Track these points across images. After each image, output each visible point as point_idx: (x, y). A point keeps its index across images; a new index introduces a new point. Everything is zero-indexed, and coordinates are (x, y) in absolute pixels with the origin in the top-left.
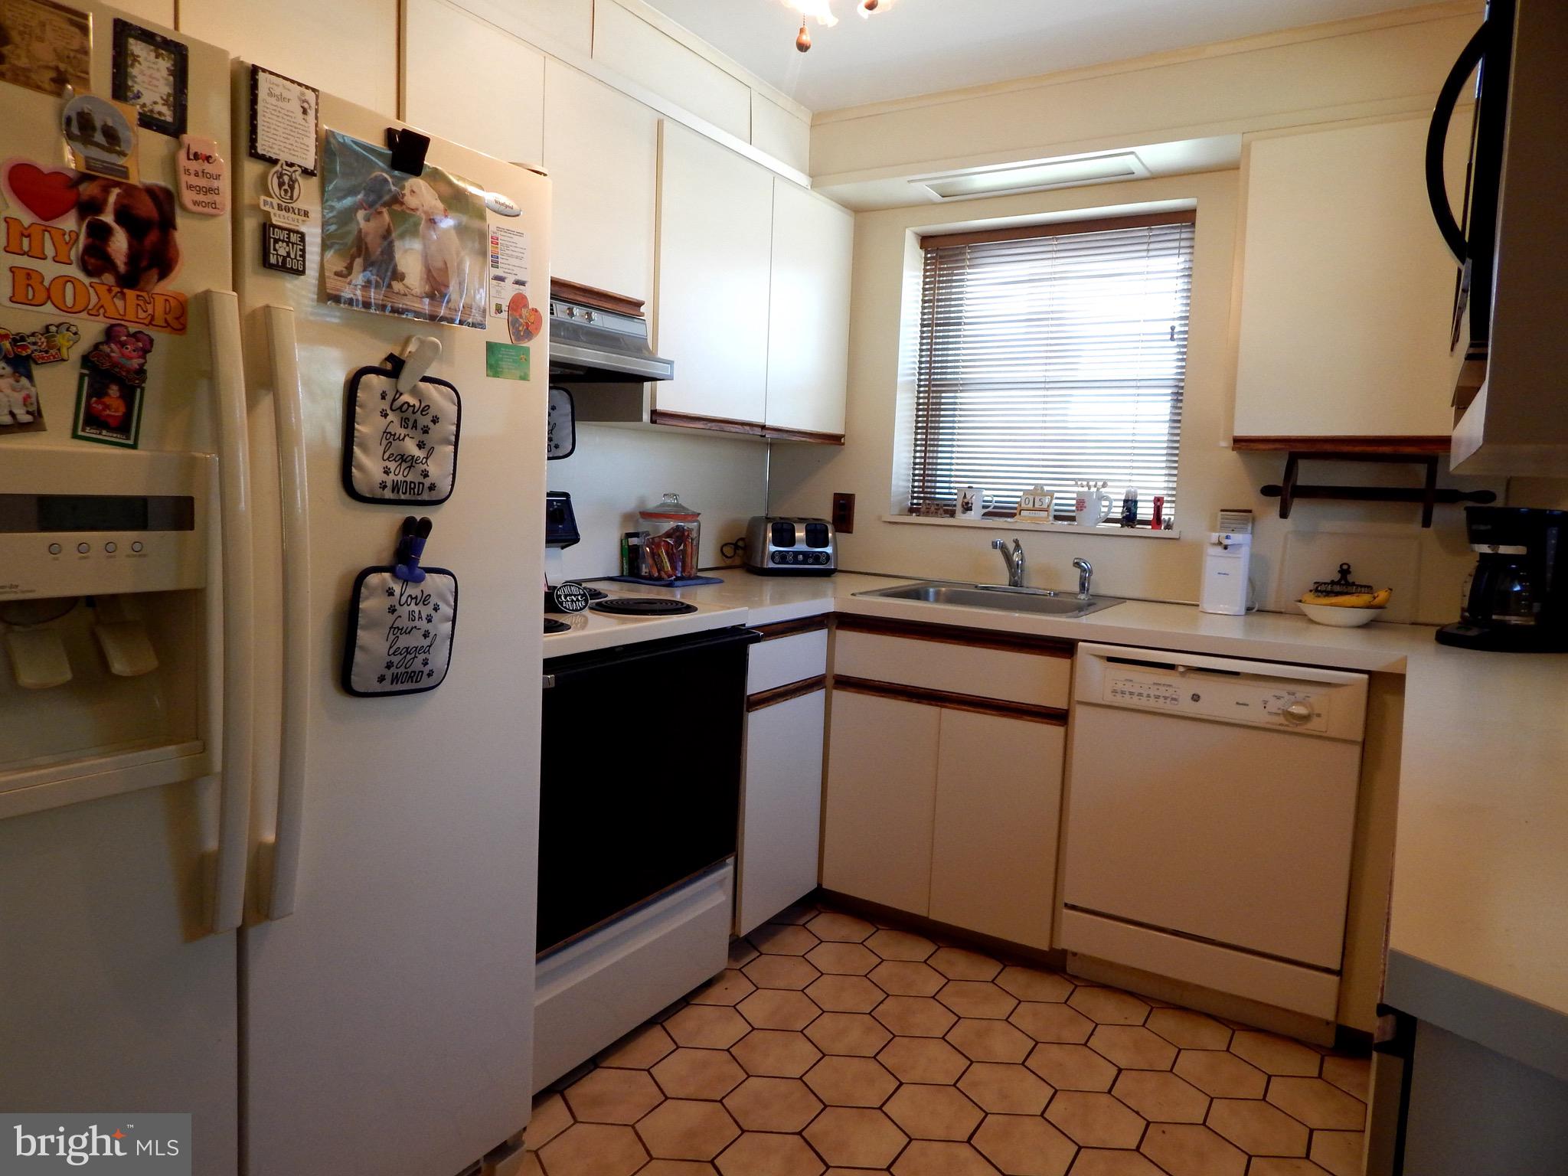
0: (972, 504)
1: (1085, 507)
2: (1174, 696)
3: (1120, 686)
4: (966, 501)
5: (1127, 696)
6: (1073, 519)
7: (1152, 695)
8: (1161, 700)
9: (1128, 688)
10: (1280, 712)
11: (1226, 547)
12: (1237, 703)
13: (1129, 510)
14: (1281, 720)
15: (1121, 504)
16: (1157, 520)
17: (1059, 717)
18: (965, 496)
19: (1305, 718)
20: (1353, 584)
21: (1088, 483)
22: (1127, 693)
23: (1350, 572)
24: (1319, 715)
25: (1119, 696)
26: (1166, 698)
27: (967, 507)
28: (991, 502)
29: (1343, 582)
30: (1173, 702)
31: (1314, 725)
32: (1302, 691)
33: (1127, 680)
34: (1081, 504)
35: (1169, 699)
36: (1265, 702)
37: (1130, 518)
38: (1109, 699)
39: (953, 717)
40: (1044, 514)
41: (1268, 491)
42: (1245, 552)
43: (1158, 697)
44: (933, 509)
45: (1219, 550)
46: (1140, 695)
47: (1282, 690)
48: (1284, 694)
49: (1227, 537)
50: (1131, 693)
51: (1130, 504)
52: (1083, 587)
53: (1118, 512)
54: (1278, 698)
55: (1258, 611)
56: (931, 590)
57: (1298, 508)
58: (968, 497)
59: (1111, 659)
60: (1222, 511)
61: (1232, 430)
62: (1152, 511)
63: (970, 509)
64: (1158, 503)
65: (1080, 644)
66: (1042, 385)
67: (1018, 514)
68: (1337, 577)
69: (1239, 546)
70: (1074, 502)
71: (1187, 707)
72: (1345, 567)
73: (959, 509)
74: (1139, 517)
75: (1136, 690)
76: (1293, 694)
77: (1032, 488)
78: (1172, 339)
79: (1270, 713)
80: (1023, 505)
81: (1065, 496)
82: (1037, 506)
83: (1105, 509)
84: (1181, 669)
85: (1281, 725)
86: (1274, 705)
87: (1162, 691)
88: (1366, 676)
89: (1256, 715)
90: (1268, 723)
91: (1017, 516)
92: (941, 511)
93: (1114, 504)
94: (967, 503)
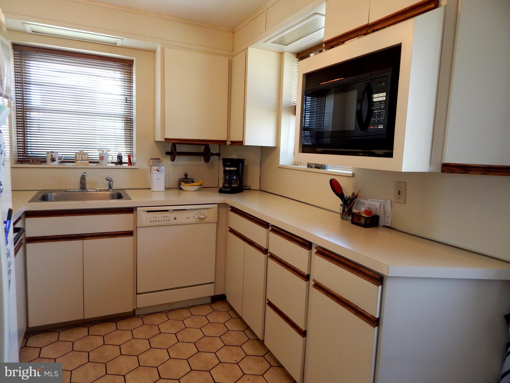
0: (55, 159)
1: (104, 159)
2: (169, 219)
3: (152, 220)
4: (53, 157)
5: (155, 222)
6: (98, 163)
7: (162, 221)
8: (165, 221)
9: (155, 219)
10: (198, 218)
11: (159, 171)
12: (187, 218)
13: (120, 159)
14: (198, 220)
15: (117, 157)
16: (130, 163)
17: (129, 233)
18: (52, 156)
19: (204, 219)
20: (189, 179)
21: (101, 150)
22: (155, 221)
23: (187, 175)
24: (207, 217)
25: (152, 223)
26: (167, 220)
27: (53, 160)
28: (62, 157)
29: (186, 178)
30: (169, 221)
31: (206, 220)
32: (202, 211)
33: (154, 217)
34: (102, 158)
35: (168, 221)
36: (194, 216)
37: (120, 162)
38: (149, 224)
39: (88, 242)
40: (87, 162)
41: (167, 153)
42: (164, 172)
43: (164, 221)
44: (35, 161)
45: (157, 172)
46: (159, 221)
47: (197, 212)
48: (198, 213)
49: (160, 168)
50: (156, 221)
51: (120, 157)
52: (110, 187)
53: (115, 160)
54: (197, 214)
55: (167, 188)
56: (49, 194)
57: (177, 158)
58: (53, 155)
59: (148, 212)
60: (151, 159)
61: (165, 136)
62: (127, 159)
63: (55, 161)
64: (129, 157)
65: (138, 208)
67: (75, 162)
68: (184, 177)
69: (162, 170)
70: (98, 157)
71: (173, 222)
72: (186, 174)
73: (49, 160)
74: (123, 161)
75: (157, 220)
76: (200, 213)
77: (79, 151)
78: (126, 102)
79: (195, 219)
80: (77, 158)
81: (95, 154)
82: (83, 158)
83: (111, 159)
84: (171, 211)
85: (198, 222)
86: (196, 217)
87: (165, 219)
88: (217, 205)
89: (192, 220)
90: (195, 222)
91: (75, 163)
92: (39, 162)
93: (114, 157)
94: (53, 158)
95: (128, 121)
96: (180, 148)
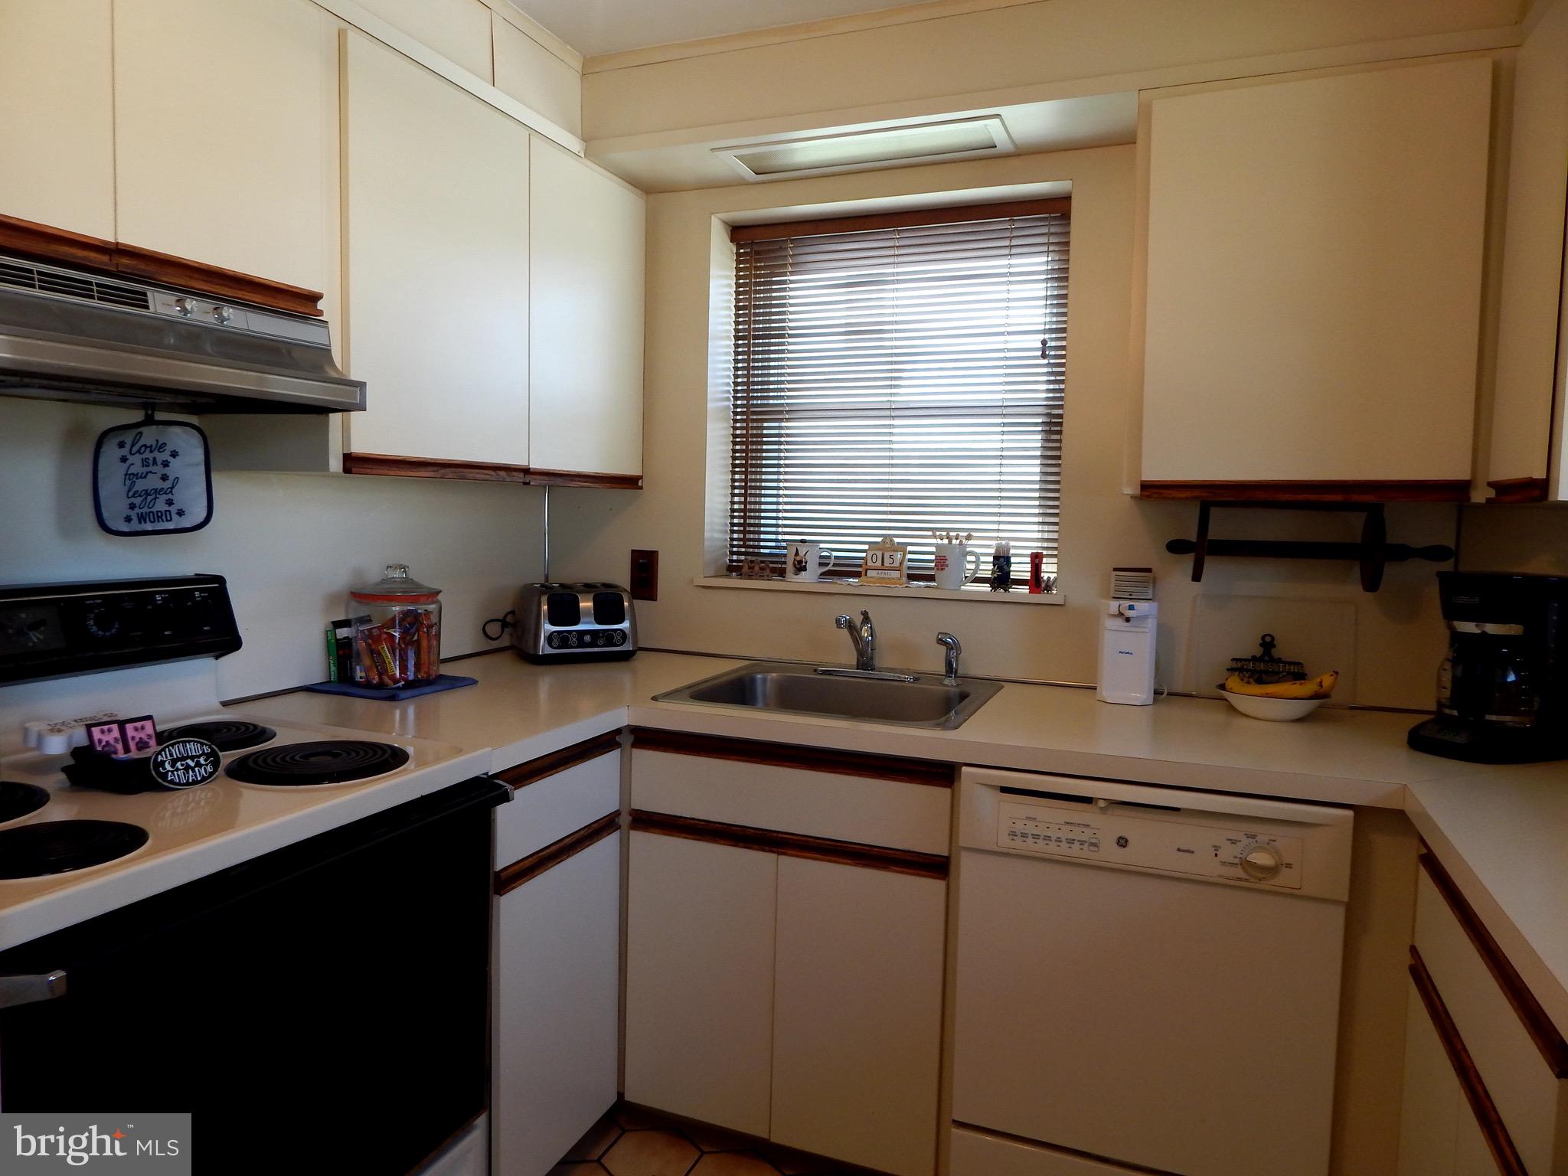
0: (806, 563)
1: (947, 566)
2: (1094, 841)
3: (1019, 827)
4: (798, 558)
5: (1030, 840)
6: (931, 578)
7: (1063, 839)
8: (1076, 846)
9: (1031, 828)
10: (1237, 861)
11: (1128, 620)
12: (1179, 850)
13: (1000, 568)
14: (1239, 872)
15: (991, 559)
16: (1036, 582)
17: (937, 867)
18: (797, 554)
19: (1272, 871)
20: (1280, 660)
21: (948, 534)
22: (1030, 835)
23: (1274, 646)
24: (1289, 866)
25: (1019, 840)
26: (1082, 843)
27: (800, 567)
28: (829, 557)
29: (1266, 658)
30: (1092, 848)
31: (1286, 878)
32: (1264, 832)
33: (1028, 818)
34: (941, 562)
35: (1086, 845)
36: (1217, 848)
37: (1001, 578)
38: (1005, 842)
40: (896, 574)
41: (1176, 547)
42: (1151, 624)
43: (1071, 841)
44: (757, 568)
45: (1119, 623)
46: (1048, 838)
47: (1238, 831)
48: (1241, 836)
49: (1131, 608)
50: (1036, 836)
51: (1002, 561)
52: (950, 669)
53: (987, 569)
54: (1234, 842)
55: (1169, 694)
56: (759, 676)
57: (1210, 566)
58: (802, 553)
59: (1005, 790)
60: (1115, 570)
61: (1139, 471)
62: (1028, 567)
63: (804, 569)
64: (1036, 560)
65: (964, 769)
66: (888, 413)
67: (863, 573)
68: (1258, 652)
69: (1145, 617)
70: (933, 557)
71: (1110, 854)
72: (1268, 639)
73: (790, 567)
74: (1013, 576)
75: (1041, 831)
76: (1253, 837)
77: (879, 540)
78: (1044, 356)
79: (1224, 863)
80: (870, 563)
81: (923, 549)
82: (886, 564)
83: (972, 566)
84: (1102, 804)
85: (1239, 879)
86: (1228, 853)
87: (1077, 834)
88: (1350, 813)
89: (1205, 866)
90: (1220, 876)
91: (863, 578)
92: (768, 572)
93: (983, 559)
94: (800, 562)
95: (1053, 426)
96: (1225, 526)
